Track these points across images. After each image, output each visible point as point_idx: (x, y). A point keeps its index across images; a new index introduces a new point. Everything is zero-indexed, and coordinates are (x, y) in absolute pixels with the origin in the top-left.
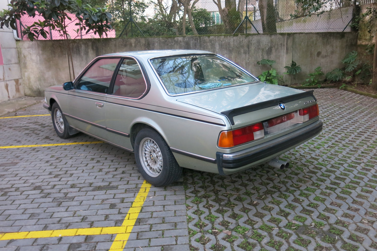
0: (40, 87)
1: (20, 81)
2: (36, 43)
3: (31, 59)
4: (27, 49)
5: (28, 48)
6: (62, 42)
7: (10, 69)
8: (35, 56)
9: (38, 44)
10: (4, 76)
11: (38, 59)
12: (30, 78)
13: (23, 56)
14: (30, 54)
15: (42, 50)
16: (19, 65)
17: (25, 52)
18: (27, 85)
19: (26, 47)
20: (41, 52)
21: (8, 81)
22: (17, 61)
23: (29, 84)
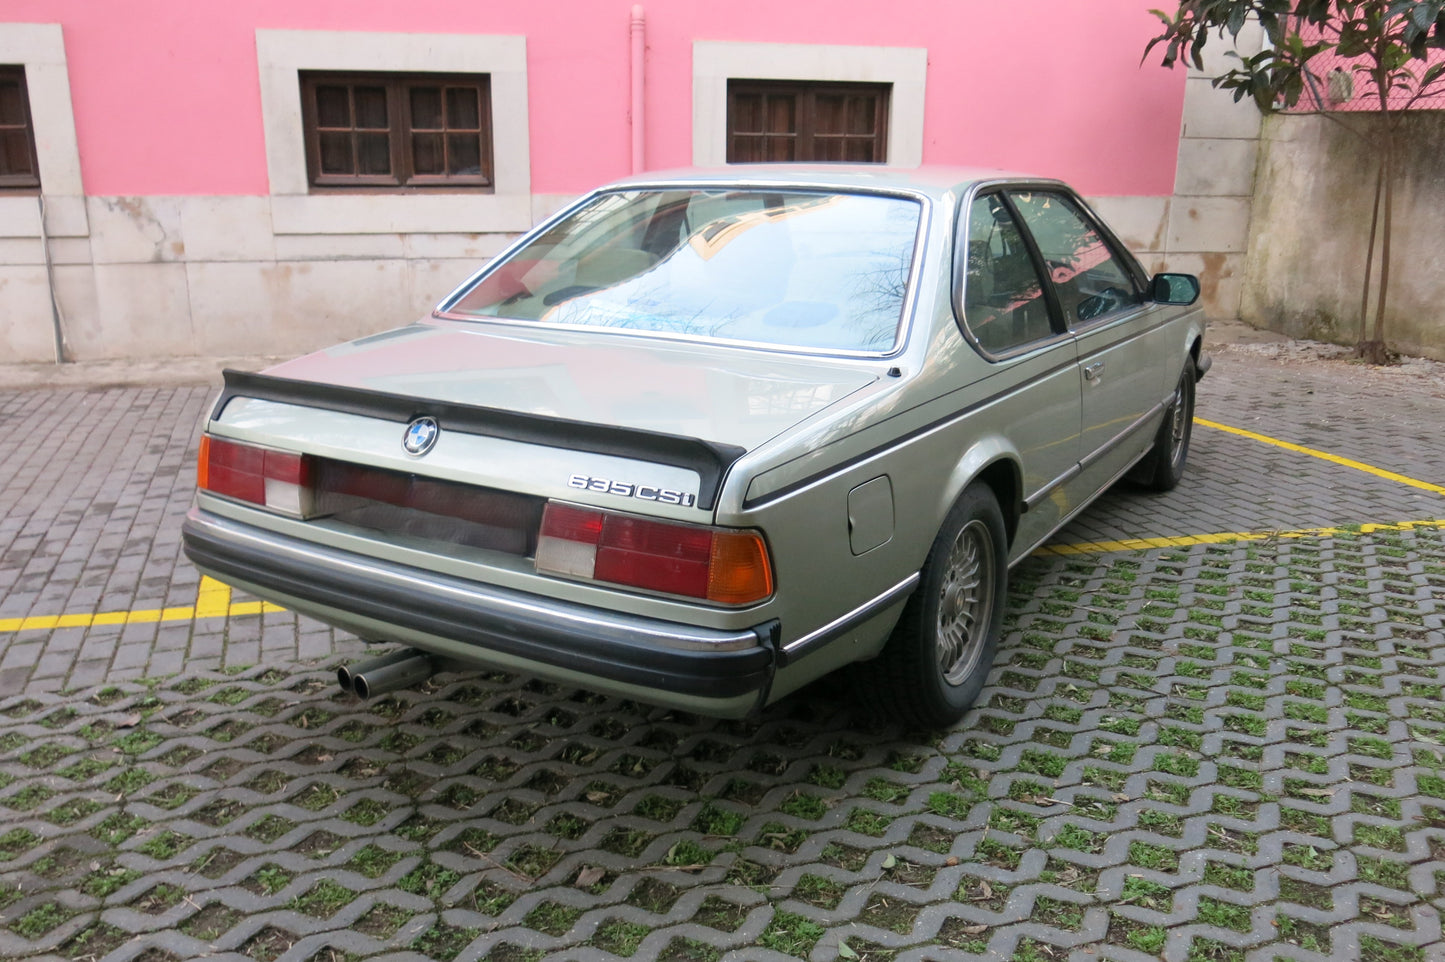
0: (1286, 295)
1: (1230, 263)
2: (1319, 124)
3: (1290, 184)
4: (1288, 146)
5: (1291, 141)
6: (1404, 119)
7: (1193, 214)
8: (1306, 173)
9: (1324, 128)
10: (1157, 236)
11: (1310, 187)
12: (1268, 255)
13: (1268, 169)
14: (1292, 164)
15: (1328, 152)
16: (1249, 202)
17: (1278, 155)
18: (1254, 281)
19: (1286, 137)
20: (1324, 159)
21: (1172, 254)
22: (1240, 186)
23: (1260, 278)
